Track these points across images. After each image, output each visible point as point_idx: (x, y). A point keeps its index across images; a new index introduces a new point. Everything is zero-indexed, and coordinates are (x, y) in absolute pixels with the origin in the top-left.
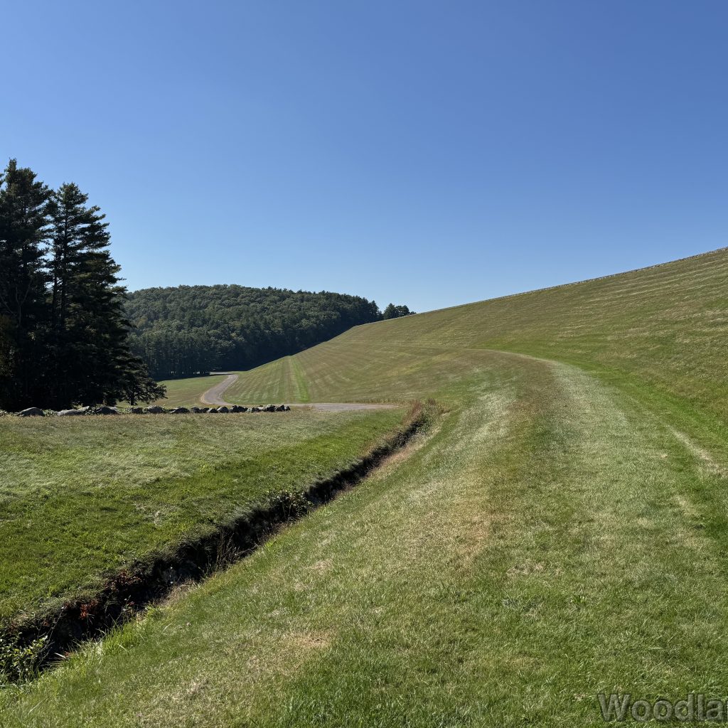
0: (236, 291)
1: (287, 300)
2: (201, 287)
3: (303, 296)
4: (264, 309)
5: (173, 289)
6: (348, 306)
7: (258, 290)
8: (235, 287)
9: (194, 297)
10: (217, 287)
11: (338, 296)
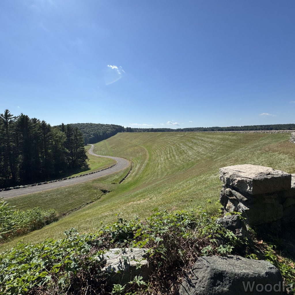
0: (91, 125)
1: (104, 127)
2: (83, 124)
3: (107, 126)
4: (98, 129)
5: (76, 124)
6: (117, 128)
7: (96, 124)
8: (91, 123)
9: (81, 126)
10: (87, 124)
11: (115, 125)
